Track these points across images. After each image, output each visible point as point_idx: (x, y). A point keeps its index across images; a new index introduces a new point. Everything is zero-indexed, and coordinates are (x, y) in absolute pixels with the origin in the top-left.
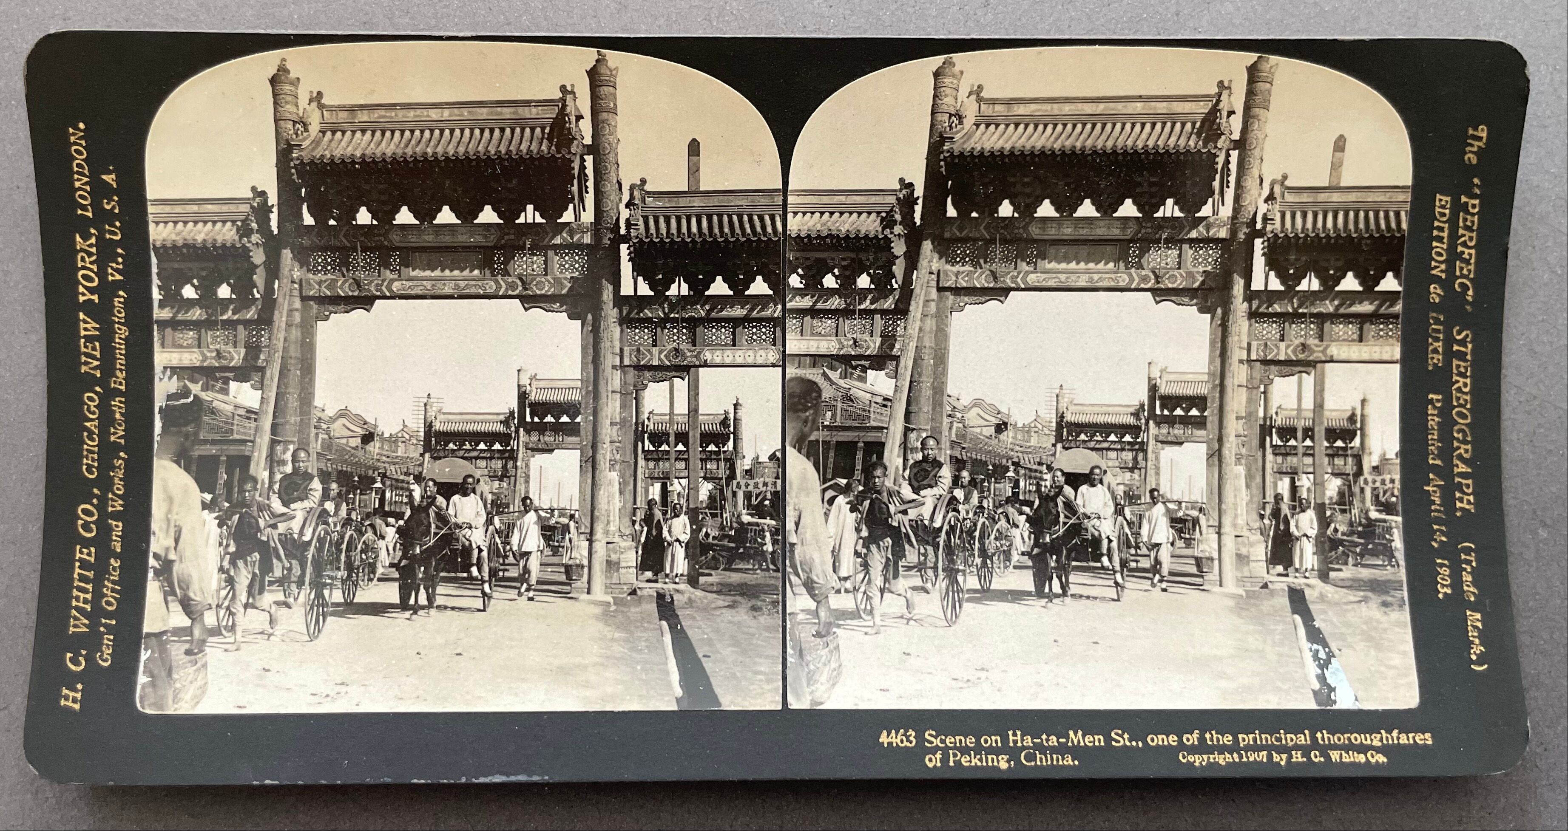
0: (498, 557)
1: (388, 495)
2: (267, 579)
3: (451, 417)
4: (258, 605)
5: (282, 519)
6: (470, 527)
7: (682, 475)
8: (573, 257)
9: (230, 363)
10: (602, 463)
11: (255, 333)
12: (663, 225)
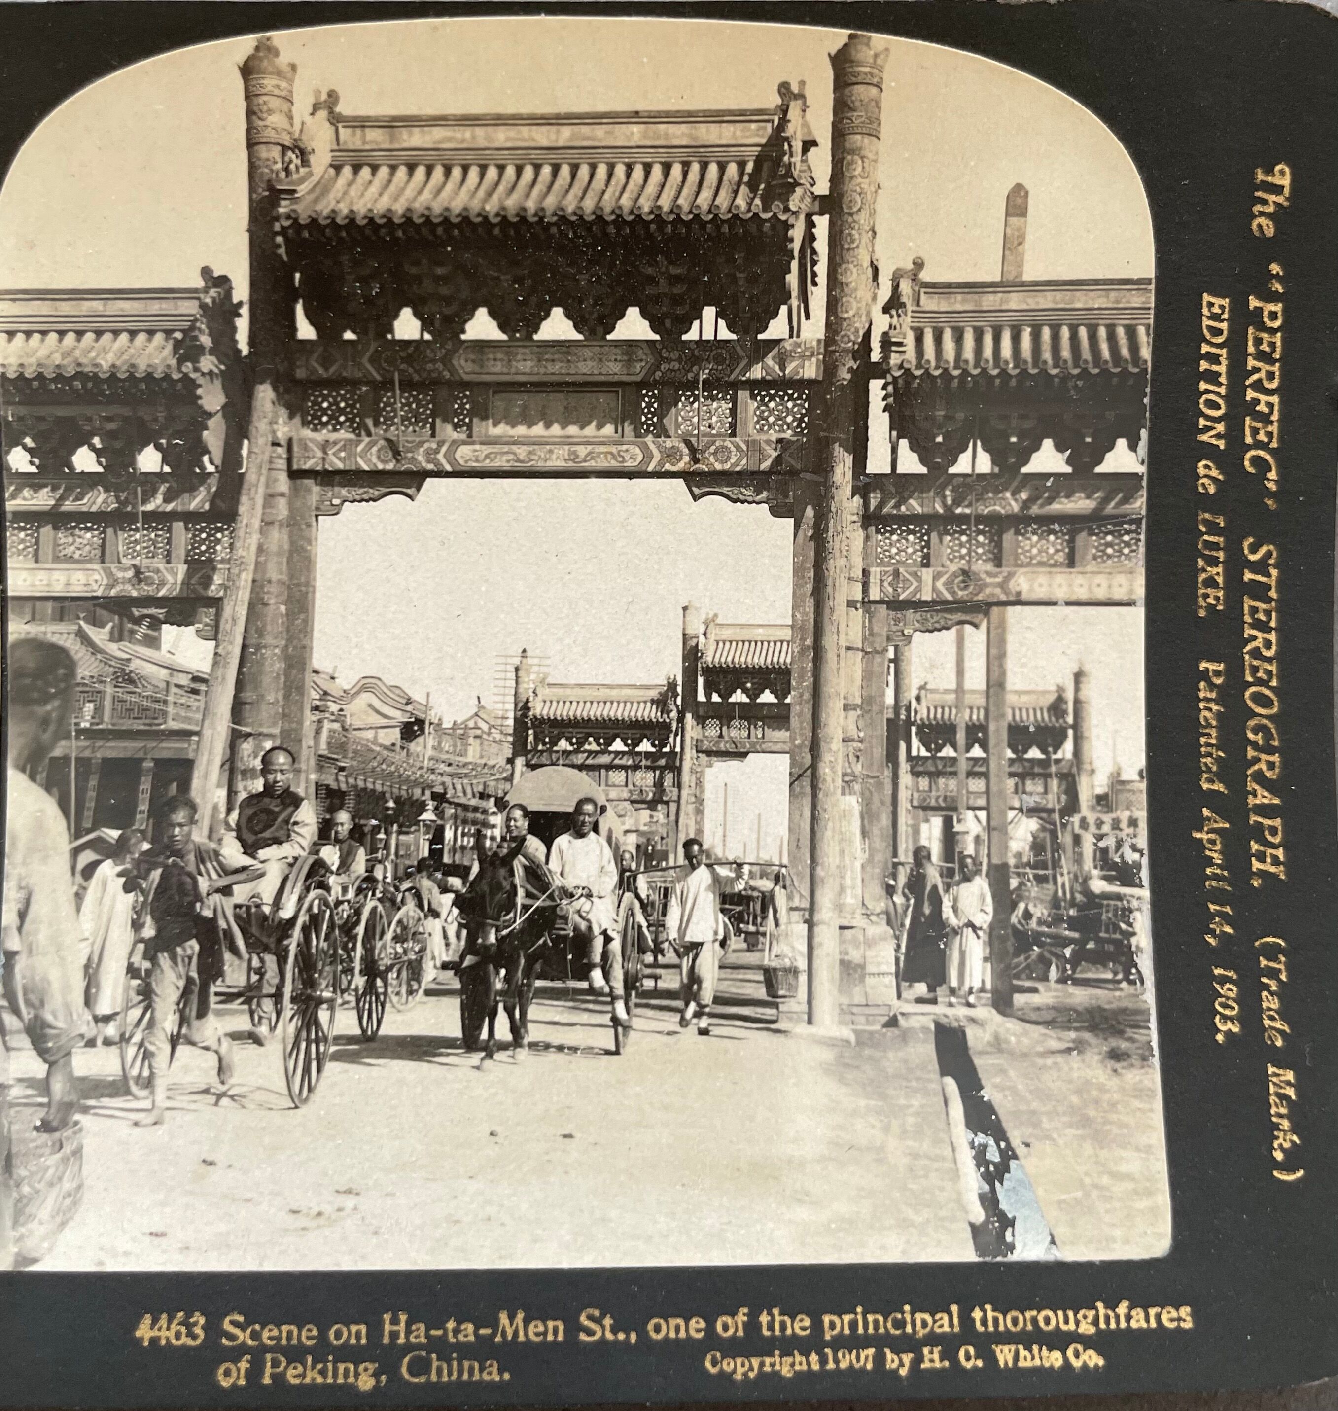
1: (448, 834)
2: (213, 989)
3: (562, 692)
6: (589, 896)
7: (979, 803)
8: (783, 402)
9: (158, 590)
10: (829, 779)
11: (204, 536)
12: (949, 345)
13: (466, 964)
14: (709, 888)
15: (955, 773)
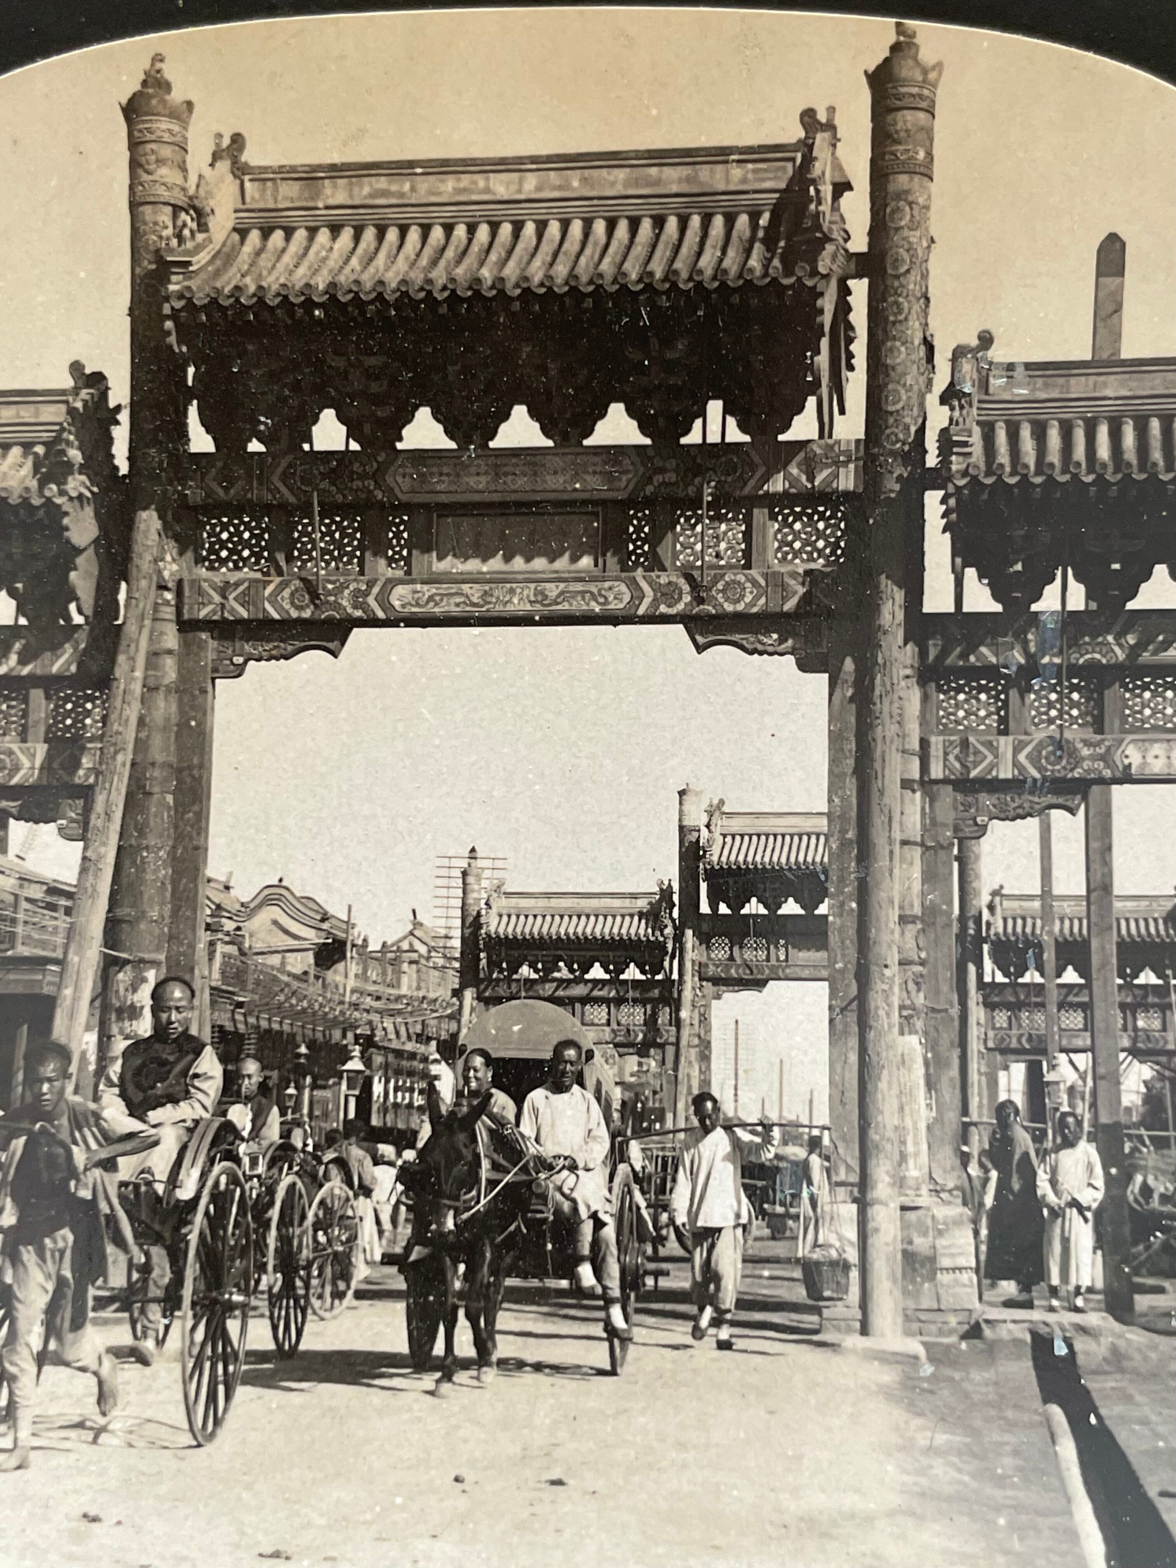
0: (642, 1240)
1: (378, 1088)
2: (92, 1292)
3: (524, 903)
4: (69, 1356)
5: (128, 1146)
6: (573, 1168)
7: (1079, 1043)
8: (811, 523)
9: (11, 777)
10: (881, 1013)
11: (69, 706)
12: (1028, 445)
13: (413, 1257)
14: (726, 1158)
15: (1043, 1005)
